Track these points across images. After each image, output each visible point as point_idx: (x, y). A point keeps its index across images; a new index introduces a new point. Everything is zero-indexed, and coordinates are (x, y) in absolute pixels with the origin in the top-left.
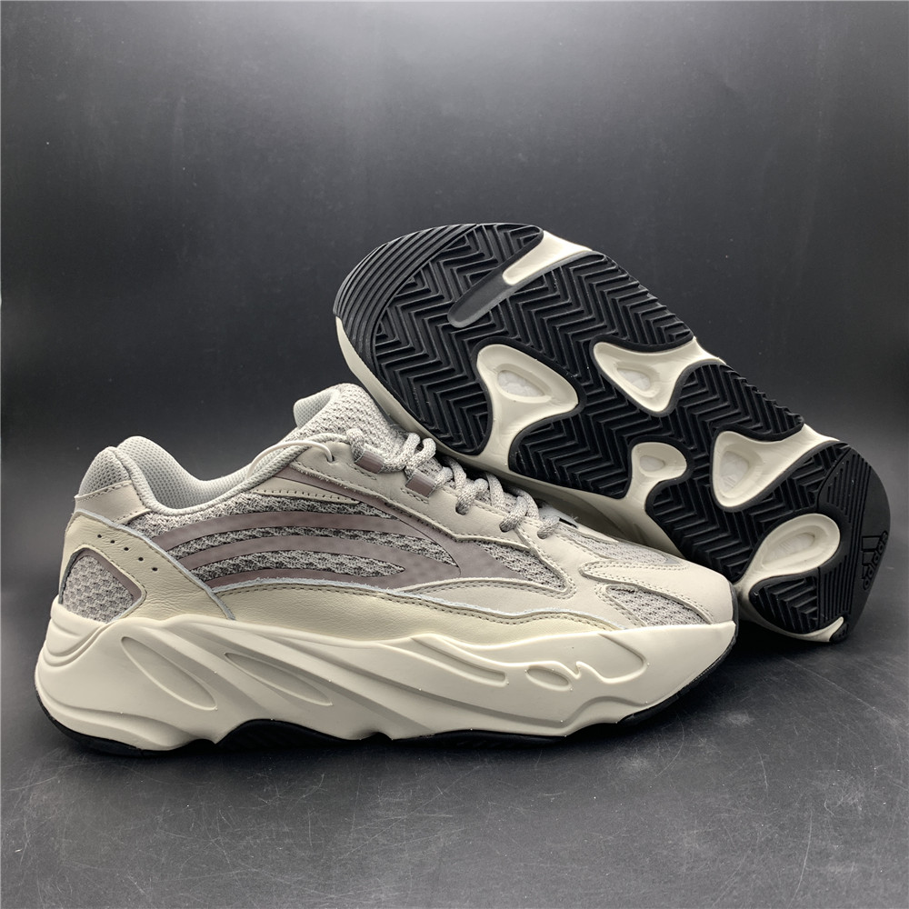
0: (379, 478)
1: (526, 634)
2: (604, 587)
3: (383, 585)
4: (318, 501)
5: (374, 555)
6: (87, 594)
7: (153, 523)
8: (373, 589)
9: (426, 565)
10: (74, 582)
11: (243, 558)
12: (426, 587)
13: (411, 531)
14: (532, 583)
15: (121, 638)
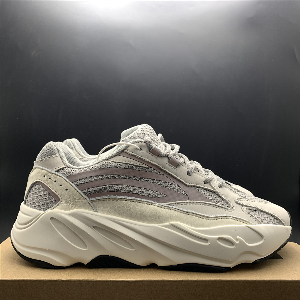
0: (158, 158)
1: (216, 225)
2: (245, 208)
3: (158, 201)
4: (134, 165)
5: (155, 189)
6: (37, 200)
7: (68, 171)
8: (154, 202)
9: (175, 195)
10: (31, 195)
11: (103, 186)
12: (175, 203)
13: (169, 181)
14: (217, 204)
15: (50, 218)
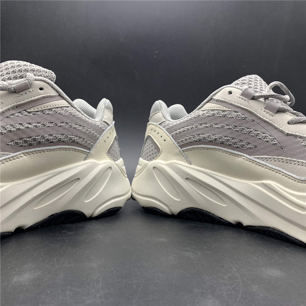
7: (167, 124)
15: (152, 168)
